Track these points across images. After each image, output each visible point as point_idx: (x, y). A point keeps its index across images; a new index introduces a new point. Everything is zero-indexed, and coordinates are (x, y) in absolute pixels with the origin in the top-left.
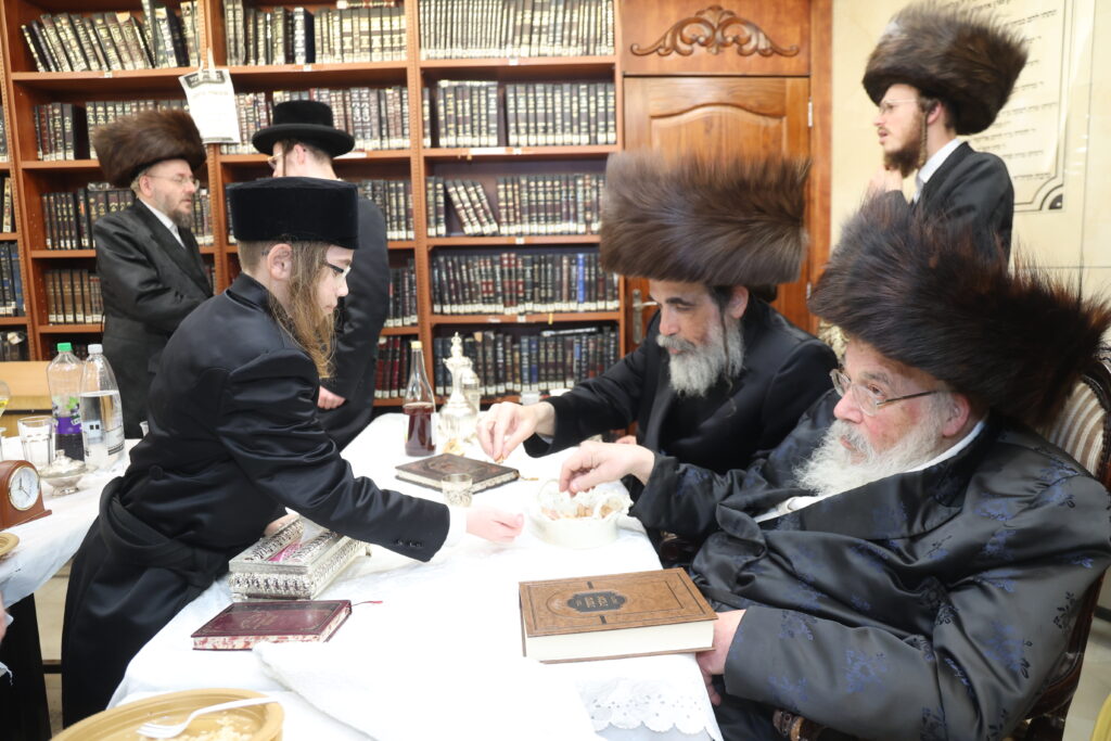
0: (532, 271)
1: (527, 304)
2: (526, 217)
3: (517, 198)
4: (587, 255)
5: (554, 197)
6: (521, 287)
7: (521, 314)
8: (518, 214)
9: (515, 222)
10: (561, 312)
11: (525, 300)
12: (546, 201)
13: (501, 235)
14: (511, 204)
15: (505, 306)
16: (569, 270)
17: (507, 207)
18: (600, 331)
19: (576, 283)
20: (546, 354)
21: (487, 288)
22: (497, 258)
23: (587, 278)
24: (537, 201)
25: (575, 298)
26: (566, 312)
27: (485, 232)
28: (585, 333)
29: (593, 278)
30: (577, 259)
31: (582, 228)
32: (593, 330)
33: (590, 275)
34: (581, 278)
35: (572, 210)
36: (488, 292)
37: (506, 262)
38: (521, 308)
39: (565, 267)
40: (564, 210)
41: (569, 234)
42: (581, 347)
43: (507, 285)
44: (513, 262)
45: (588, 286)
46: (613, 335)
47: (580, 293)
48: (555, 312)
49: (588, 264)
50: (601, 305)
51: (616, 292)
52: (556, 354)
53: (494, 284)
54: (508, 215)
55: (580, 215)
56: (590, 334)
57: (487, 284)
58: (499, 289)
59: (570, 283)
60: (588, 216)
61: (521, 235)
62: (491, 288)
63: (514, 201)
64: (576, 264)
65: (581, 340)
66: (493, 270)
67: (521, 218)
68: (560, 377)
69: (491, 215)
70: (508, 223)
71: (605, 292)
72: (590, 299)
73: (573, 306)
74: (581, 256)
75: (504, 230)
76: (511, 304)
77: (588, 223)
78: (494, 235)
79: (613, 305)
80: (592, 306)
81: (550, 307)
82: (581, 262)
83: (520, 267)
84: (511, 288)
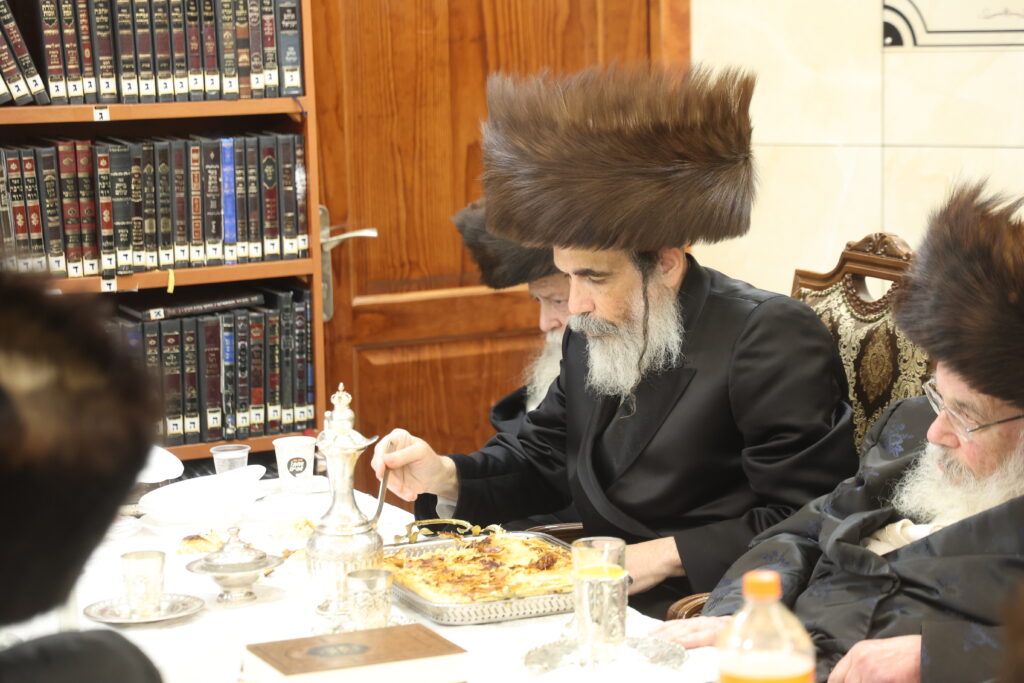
0: (127, 180)
1: (120, 253)
2: (105, 61)
3: (83, 20)
4: (240, 140)
5: (169, 17)
6: (106, 216)
7: (108, 275)
8: (87, 53)
9: (81, 72)
10: (189, 264)
11: (115, 244)
12: (152, 26)
13: (51, 102)
14: (69, 31)
15: (68, 259)
16: (204, 173)
17: (61, 38)
18: (271, 302)
19: (218, 200)
20: (161, 357)
21: (27, 220)
22: (46, 152)
23: (240, 190)
24: (134, 26)
25: (218, 234)
26: (198, 265)
27: (16, 95)
28: (241, 307)
29: (253, 189)
30: (217, 150)
31: (231, 85)
32: (255, 299)
33: (246, 184)
34: (226, 190)
35: (210, 46)
36: (27, 228)
37: (65, 162)
38: (107, 262)
39: (195, 168)
40: (194, 45)
41: (205, 96)
42: (235, 339)
43: (70, 212)
44: (82, 161)
45: (243, 206)
46: (299, 309)
47: (228, 223)
48: (175, 266)
49: (241, 160)
50: (271, 246)
51: (301, 218)
52: (181, 357)
53: (40, 211)
54: (64, 59)
55: (229, 56)
56: (250, 308)
57: (25, 211)
58: (53, 222)
59: (205, 201)
60: (243, 57)
61: (96, 99)
62: (34, 219)
63: (77, 26)
64: (217, 161)
65: (235, 321)
66: (37, 180)
67: (93, 60)
68: (189, 406)
69: (26, 58)
70: (66, 74)
71: (277, 217)
72: (246, 236)
73: (213, 251)
74: (226, 143)
75: (58, 89)
76: (80, 255)
77: (244, 73)
78: (34, 101)
79: (295, 245)
80: (252, 249)
81: (166, 257)
82: (228, 156)
83: (101, 171)
84: (79, 220)
